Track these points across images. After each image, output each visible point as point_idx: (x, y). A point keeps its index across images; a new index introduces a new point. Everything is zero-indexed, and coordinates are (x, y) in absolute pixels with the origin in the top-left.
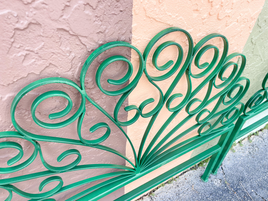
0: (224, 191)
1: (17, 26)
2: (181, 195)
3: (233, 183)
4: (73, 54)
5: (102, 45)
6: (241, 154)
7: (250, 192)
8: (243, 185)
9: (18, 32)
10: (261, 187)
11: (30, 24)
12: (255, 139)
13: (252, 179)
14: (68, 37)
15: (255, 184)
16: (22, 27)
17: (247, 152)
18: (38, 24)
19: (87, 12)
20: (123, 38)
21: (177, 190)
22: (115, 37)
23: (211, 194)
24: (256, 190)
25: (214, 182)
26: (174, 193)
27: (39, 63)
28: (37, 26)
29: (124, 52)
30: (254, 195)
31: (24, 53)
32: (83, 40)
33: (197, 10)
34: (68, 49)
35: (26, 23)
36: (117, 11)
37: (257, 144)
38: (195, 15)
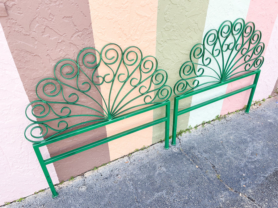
0: (179, 154)
1: (58, 41)
2: (149, 156)
3: (186, 150)
4: (74, 51)
5: (84, 48)
6: (195, 134)
7: (197, 154)
8: (193, 151)
9: (59, 43)
10: (205, 152)
11: (62, 41)
12: (207, 126)
13: (200, 147)
14: (73, 45)
15: (201, 150)
16: (60, 42)
17: (200, 133)
18: (64, 41)
19: (78, 38)
20: (91, 46)
21: (147, 153)
22: (88, 46)
23: (169, 156)
24: (202, 154)
25: (173, 150)
26: (145, 155)
27: (64, 53)
28: (64, 42)
29: (93, 51)
30: (200, 156)
31: (60, 50)
32: (77, 46)
33: (120, 37)
34: (73, 49)
35: (61, 41)
36: (88, 37)
37: (208, 128)
38: (120, 39)
